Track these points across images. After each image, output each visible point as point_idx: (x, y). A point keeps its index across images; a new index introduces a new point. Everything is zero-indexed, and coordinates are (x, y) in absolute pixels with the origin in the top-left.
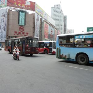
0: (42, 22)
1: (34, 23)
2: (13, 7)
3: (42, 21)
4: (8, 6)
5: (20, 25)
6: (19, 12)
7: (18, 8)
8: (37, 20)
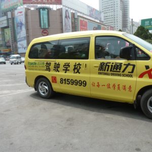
0: (75, 19)
1: (62, 22)
2: (32, 3)
3: (76, 17)
4: (24, 3)
5: (42, 27)
6: (39, 9)
7: (38, 4)
8: (66, 17)
